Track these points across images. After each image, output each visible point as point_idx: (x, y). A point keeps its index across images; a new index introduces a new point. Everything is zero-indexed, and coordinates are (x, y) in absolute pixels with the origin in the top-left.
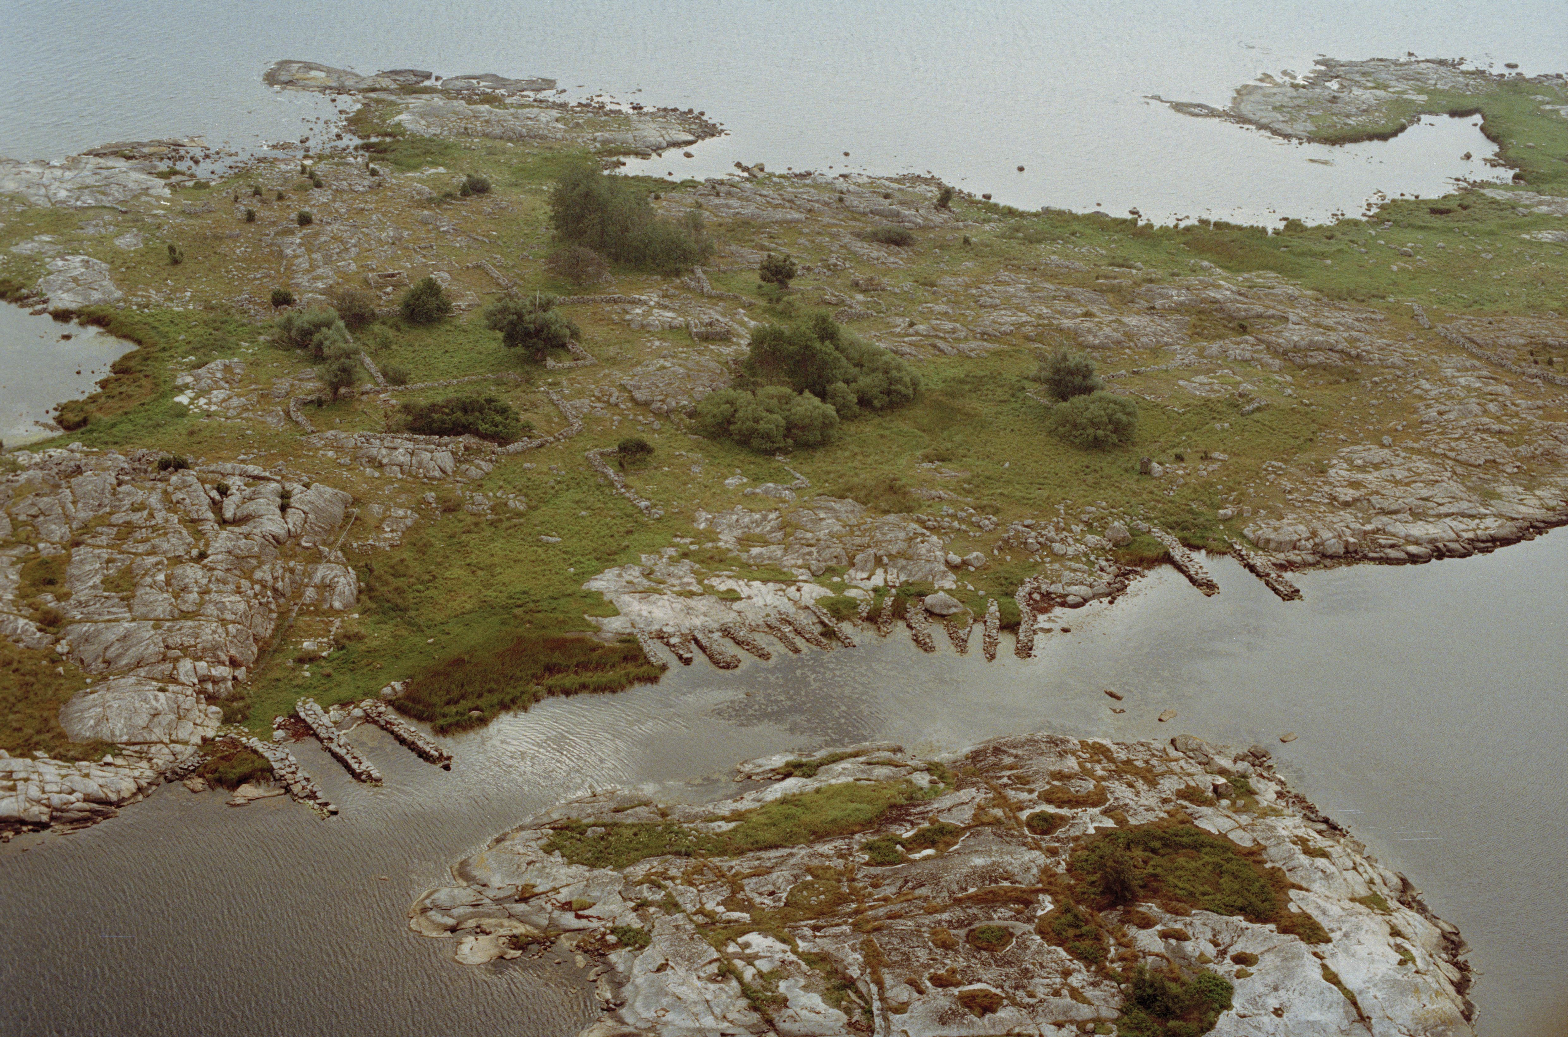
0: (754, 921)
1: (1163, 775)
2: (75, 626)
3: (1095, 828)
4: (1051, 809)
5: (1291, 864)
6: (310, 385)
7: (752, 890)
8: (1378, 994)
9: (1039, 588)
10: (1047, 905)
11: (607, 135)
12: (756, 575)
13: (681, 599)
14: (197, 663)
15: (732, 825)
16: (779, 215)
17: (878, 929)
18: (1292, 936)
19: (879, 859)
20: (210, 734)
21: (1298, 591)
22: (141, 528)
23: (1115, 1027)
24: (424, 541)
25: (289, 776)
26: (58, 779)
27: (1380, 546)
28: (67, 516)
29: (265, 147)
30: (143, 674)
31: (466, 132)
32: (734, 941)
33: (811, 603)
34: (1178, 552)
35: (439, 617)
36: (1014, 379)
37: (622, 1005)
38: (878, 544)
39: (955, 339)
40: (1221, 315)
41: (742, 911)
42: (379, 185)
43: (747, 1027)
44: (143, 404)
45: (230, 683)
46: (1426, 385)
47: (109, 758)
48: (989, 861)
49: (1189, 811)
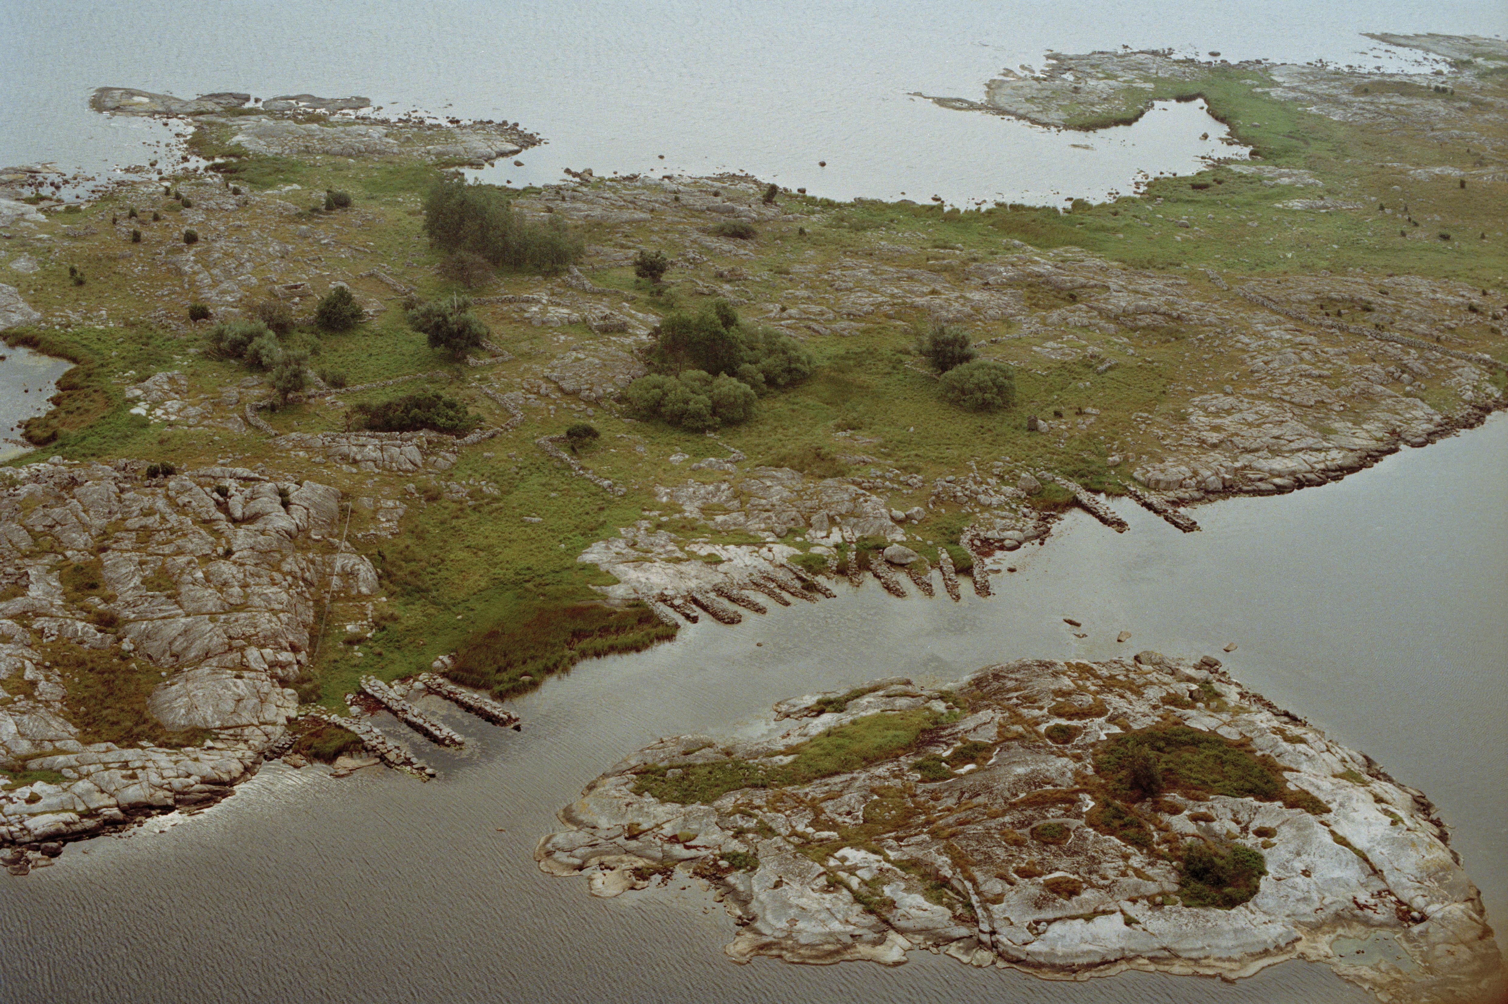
0: (843, 839)
1: (1145, 685)
2: (132, 625)
3: (1107, 735)
4: (1063, 722)
5: (1278, 751)
6: (256, 392)
7: (832, 812)
8: (1383, 851)
9: (978, 535)
10: (1088, 803)
11: (439, 148)
12: (728, 539)
13: (671, 565)
14: (263, 651)
15: (791, 758)
16: (626, 215)
17: (953, 835)
18: (1299, 810)
19: (931, 776)
20: (293, 714)
21: (1195, 523)
22: (159, 531)
23: (1178, 898)
24: (420, 528)
25: (380, 746)
26: (172, 765)
27: (1250, 480)
28: (84, 525)
29: (119, 171)
30: (214, 664)
31: (307, 151)
32: (832, 856)
33: (784, 561)
34: (1084, 496)
35: (460, 595)
36: (889, 353)
37: (754, 919)
38: (827, 505)
39: (826, 320)
40: (1049, 287)
41: (829, 830)
42: (246, 203)
43: (869, 928)
44: (104, 417)
45: (296, 667)
46: (1246, 340)
47: (209, 743)
48: (1029, 770)
49: (1177, 714)
